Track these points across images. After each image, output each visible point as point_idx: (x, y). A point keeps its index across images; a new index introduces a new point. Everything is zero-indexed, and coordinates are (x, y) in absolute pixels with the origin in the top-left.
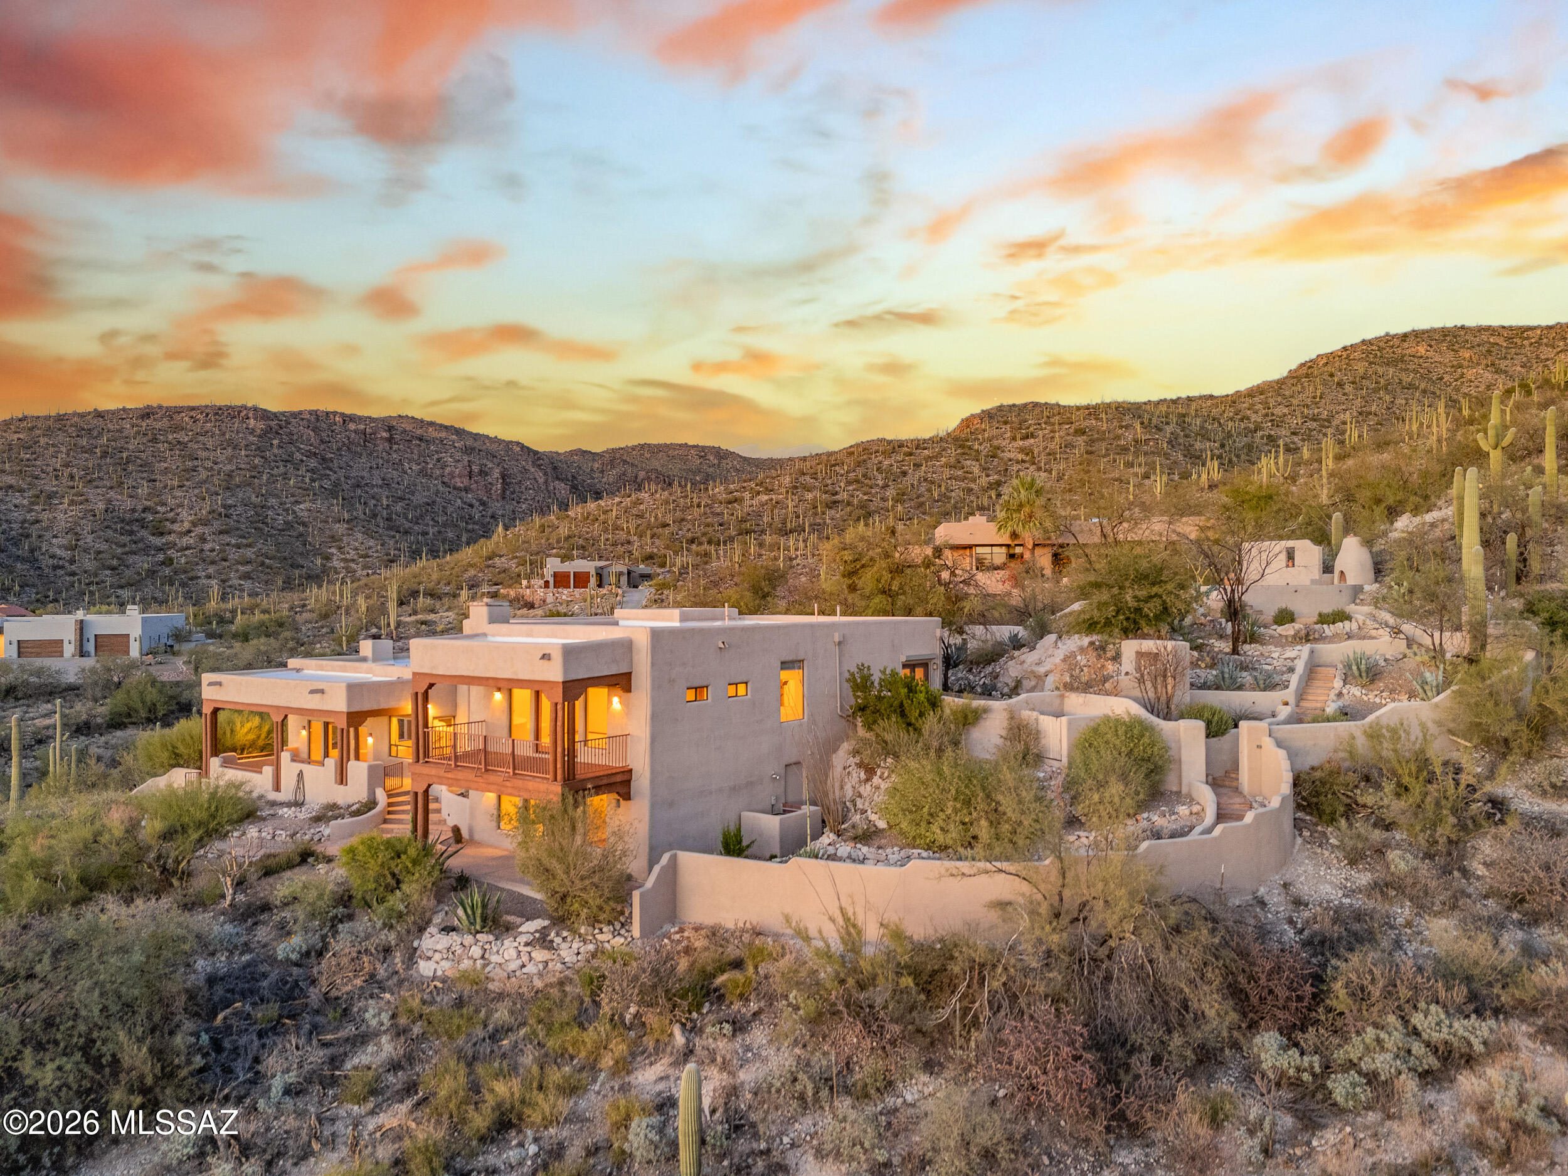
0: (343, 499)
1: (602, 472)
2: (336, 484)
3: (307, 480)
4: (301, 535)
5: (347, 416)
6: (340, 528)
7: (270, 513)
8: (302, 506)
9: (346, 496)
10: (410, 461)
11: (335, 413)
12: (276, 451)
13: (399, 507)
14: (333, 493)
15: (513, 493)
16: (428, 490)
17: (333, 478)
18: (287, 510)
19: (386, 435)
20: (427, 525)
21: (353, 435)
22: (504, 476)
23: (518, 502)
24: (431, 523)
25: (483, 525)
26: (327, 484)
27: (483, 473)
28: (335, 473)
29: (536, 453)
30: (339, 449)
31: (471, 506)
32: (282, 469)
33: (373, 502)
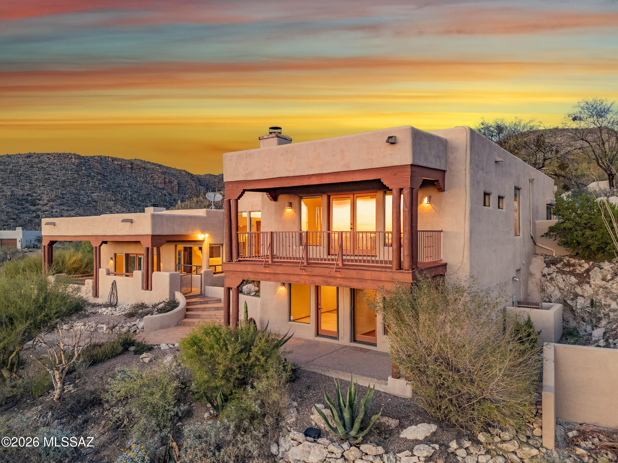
0: (112, 192)
1: (219, 183)
2: (109, 186)
3: (97, 184)
4: (94, 206)
5: (114, 158)
6: (111, 204)
7: (81, 197)
8: (95, 194)
9: (114, 191)
10: (140, 177)
11: (109, 157)
12: (84, 172)
13: (135, 196)
14: (108, 189)
15: (183, 190)
16: (148, 189)
17: (108, 183)
18: (88, 196)
19: (130, 166)
20: (147, 203)
21: (116, 166)
22: (179, 184)
23: (185, 194)
24: (149, 202)
25: (170, 203)
26: (105, 186)
27: (170, 182)
28: (109, 181)
29: (192, 175)
30: (110, 172)
31: (165, 195)
32: (86, 179)
33: (124, 193)
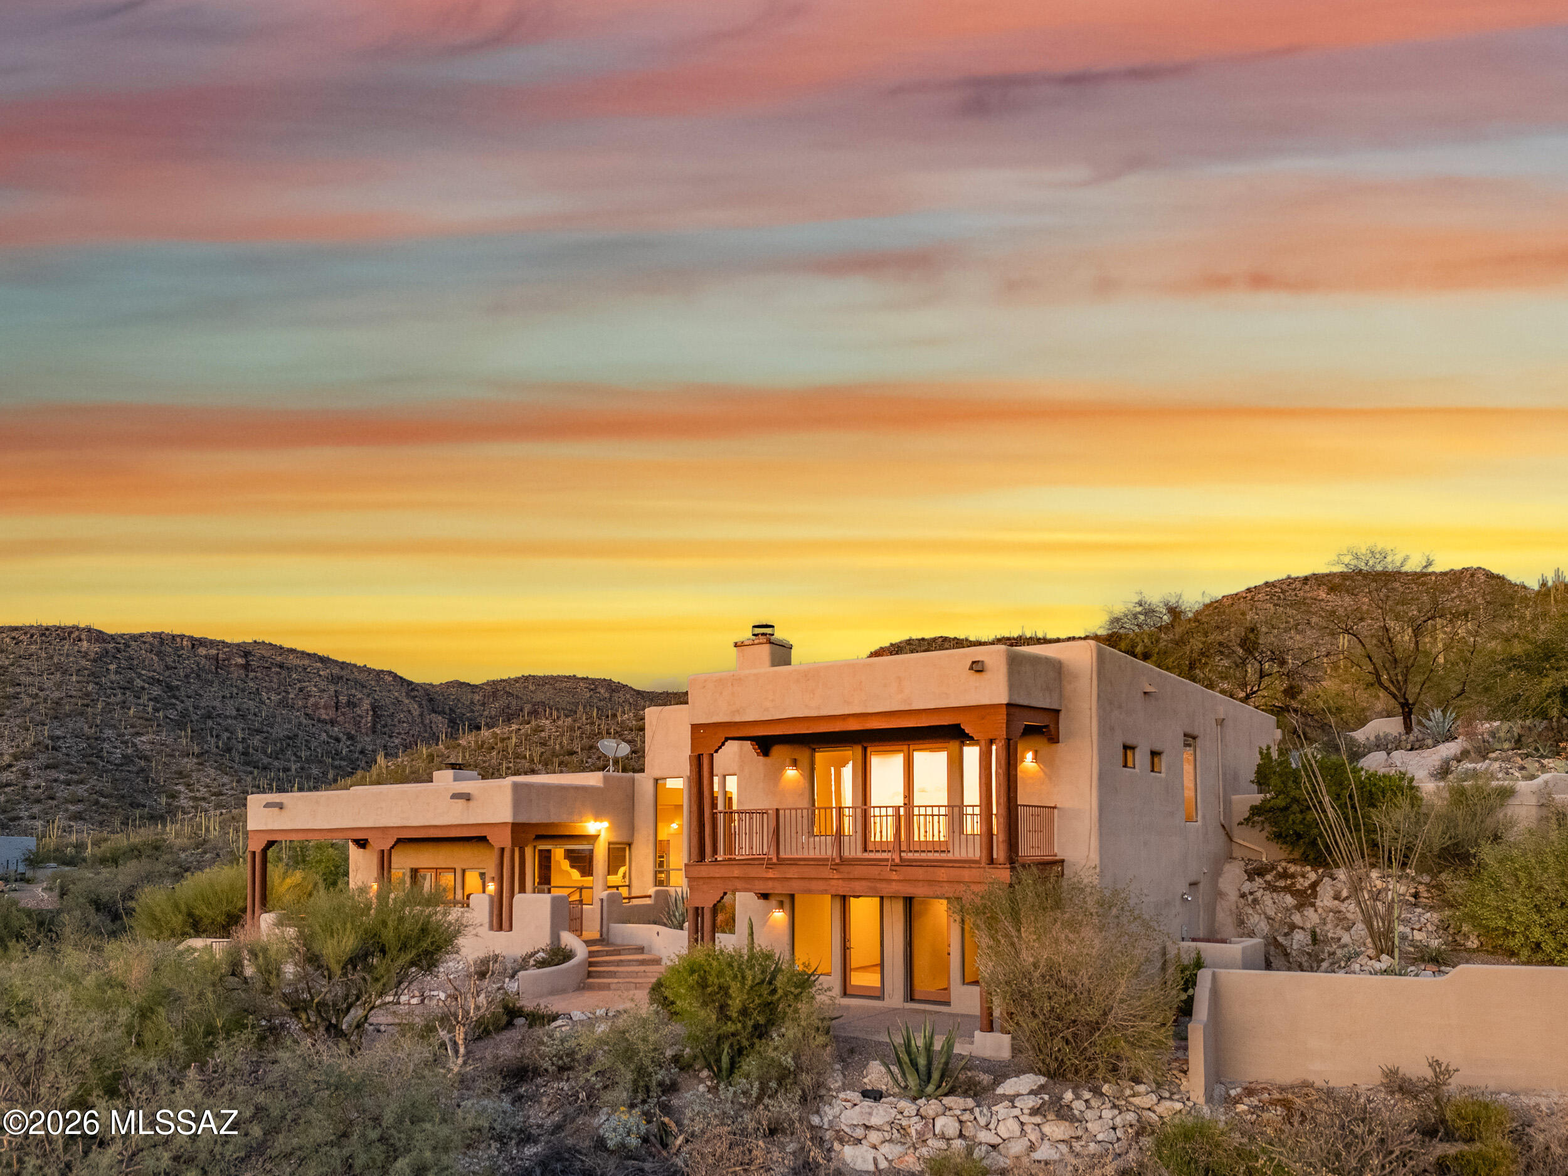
0: (192, 731)
1: (483, 704)
2: (184, 714)
3: (150, 709)
4: (142, 770)
5: (196, 640)
6: (189, 763)
7: (106, 745)
8: (144, 738)
9: (195, 728)
10: (269, 690)
11: (182, 637)
12: (113, 677)
13: (256, 741)
14: (180, 725)
15: (385, 726)
16: (290, 723)
17: (179, 708)
18: (125, 743)
19: (241, 661)
20: (289, 761)
21: (203, 661)
22: (374, 708)
23: (391, 737)
24: (293, 758)
25: (352, 762)
26: (173, 714)
27: (351, 704)
28: (182, 702)
29: (410, 683)
30: (187, 676)
31: (338, 740)
32: (120, 697)
33: (226, 735)
